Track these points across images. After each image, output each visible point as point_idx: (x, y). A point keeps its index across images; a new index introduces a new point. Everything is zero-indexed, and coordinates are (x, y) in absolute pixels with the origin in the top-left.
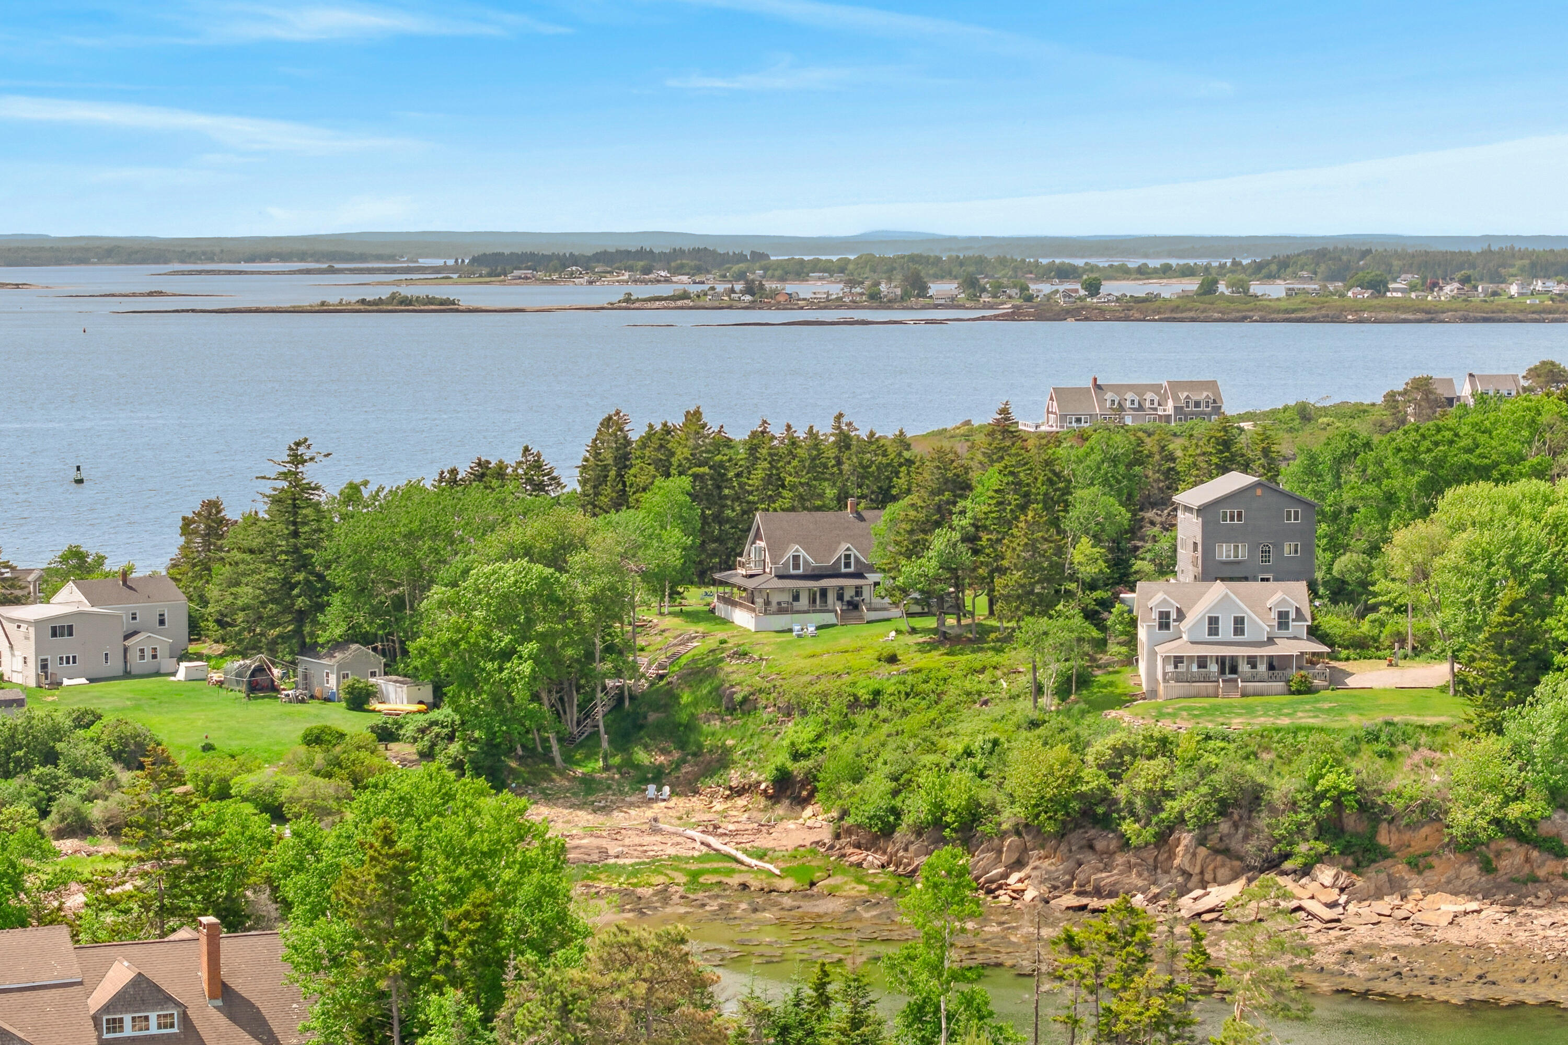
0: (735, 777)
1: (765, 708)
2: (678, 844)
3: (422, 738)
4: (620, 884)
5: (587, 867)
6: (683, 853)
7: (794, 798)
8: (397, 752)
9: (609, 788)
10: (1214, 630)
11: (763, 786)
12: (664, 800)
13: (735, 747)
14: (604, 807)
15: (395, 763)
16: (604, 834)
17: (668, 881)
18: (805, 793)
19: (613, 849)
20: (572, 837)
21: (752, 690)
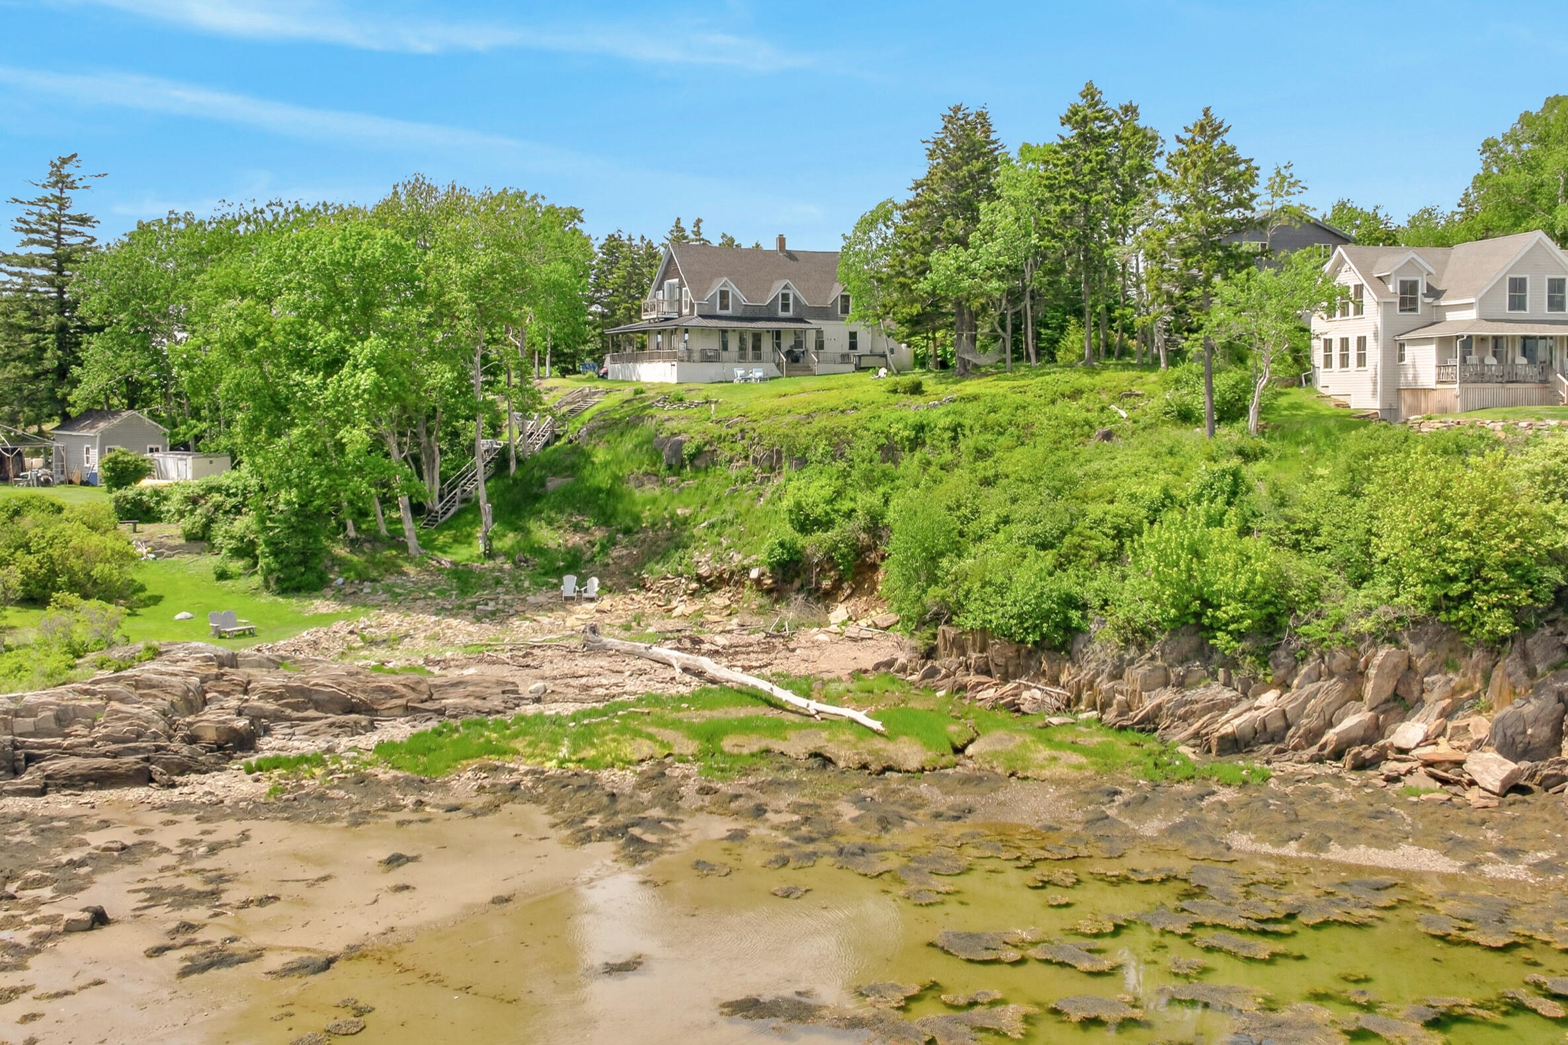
0: (704, 562)
1: (731, 461)
2: (642, 673)
3: (192, 512)
4: (562, 762)
5: (483, 724)
6: (657, 688)
7: (810, 593)
8: (152, 535)
9: (498, 582)
10: (1517, 302)
11: (754, 574)
12: (592, 600)
13: (694, 515)
14: (493, 613)
15: (143, 550)
16: (504, 656)
17: (660, 752)
18: (826, 584)
19: (529, 685)
20: (444, 663)
21: (707, 438)
